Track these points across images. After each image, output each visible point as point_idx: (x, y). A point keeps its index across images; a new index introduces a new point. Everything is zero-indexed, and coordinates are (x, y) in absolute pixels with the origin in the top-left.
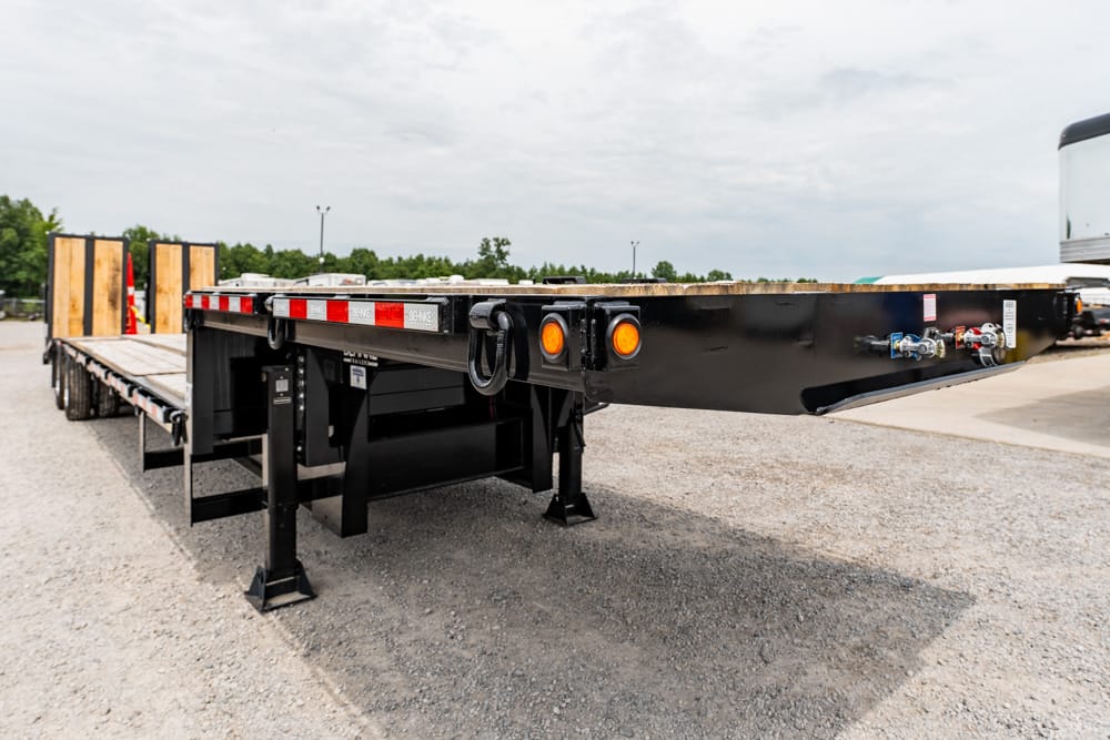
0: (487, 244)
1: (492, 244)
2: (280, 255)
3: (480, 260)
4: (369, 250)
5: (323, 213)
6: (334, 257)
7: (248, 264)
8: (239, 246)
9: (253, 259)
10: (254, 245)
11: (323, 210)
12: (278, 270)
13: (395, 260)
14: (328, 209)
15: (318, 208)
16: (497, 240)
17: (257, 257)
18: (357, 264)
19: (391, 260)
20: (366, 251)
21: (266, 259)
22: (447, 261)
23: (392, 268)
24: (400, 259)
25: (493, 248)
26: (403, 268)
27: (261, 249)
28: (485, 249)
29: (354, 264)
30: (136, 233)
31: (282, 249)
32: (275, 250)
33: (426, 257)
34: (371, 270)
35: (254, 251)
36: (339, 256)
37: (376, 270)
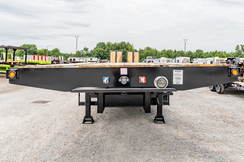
0: (238, 47)
1: (240, 47)
2: (178, 52)
3: (236, 52)
4: (201, 50)
5: (185, 41)
6: (191, 52)
7: (170, 55)
8: (168, 50)
9: (171, 53)
10: (172, 50)
11: (185, 40)
12: (177, 56)
13: (209, 52)
14: (187, 40)
15: (184, 40)
16: (242, 45)
17: (172, 53)
18: (197, 54)
19: (208, 52)
20: (200, 50)
21: (174, 53)
22: (225, 52)
23: (208, 55)
24: (210, 52)
25: (240, 48)
26: (211, 55)
27: (173, 51)
28: (237, 48)
29: (196, 54)
30: (147, 48)
31: (178, 51)
32: (177, 51)
33: (218, 52)
34: (201, 55)
35: (172, 51)
36: (192, 52)
37: (203, 55)
